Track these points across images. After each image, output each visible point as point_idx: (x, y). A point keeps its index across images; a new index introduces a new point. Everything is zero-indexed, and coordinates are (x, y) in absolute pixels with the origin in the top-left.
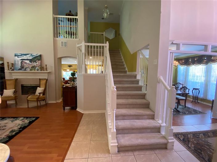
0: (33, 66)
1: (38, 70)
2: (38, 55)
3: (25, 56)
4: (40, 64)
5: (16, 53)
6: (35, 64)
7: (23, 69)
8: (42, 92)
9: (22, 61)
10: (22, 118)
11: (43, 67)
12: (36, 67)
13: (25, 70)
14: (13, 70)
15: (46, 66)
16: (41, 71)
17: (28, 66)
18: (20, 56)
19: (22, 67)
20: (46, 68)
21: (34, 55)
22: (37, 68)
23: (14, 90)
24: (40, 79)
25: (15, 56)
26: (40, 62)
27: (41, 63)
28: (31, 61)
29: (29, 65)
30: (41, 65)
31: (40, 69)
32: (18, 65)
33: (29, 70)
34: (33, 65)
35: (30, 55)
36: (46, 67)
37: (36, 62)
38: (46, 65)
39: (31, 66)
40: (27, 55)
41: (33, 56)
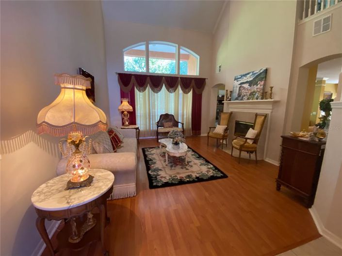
0: (252, 93)
1: (257, 99)
2: (261, 71)
3: (245, 78)
4: (262, 87)
5: (236, 75)
6: (255, 88)
7: (239, 99)
8: (254, 138)
9: (240, 86)
10: (212, 166)
11: (266, 92)
12: (256, 92)
13: (242, 100)
14: (230, 100)
15: (271, 90)
16: (262, 99)
17: (246, 93)
18: (240, 78)
19: (239, 95)
20: (271, 94)
21: (257, 73)
22: (257, 95)
23: (226, 126)
24: (257, 115)
25: (235, 79)
26: (262, 83)
27: (264, 85)
28: (250, 83)
29: (247, 91)
30: (264, 89)
31: (260, 97)
32: (236, 92)
33: (246, 99)
34: (252, 91)
35: (251, 74)
36: (270, 92)
37: (257, 85)
38: (272, 88)
39: (250, 92)
40: (248, 76)
41: (255, 74)
